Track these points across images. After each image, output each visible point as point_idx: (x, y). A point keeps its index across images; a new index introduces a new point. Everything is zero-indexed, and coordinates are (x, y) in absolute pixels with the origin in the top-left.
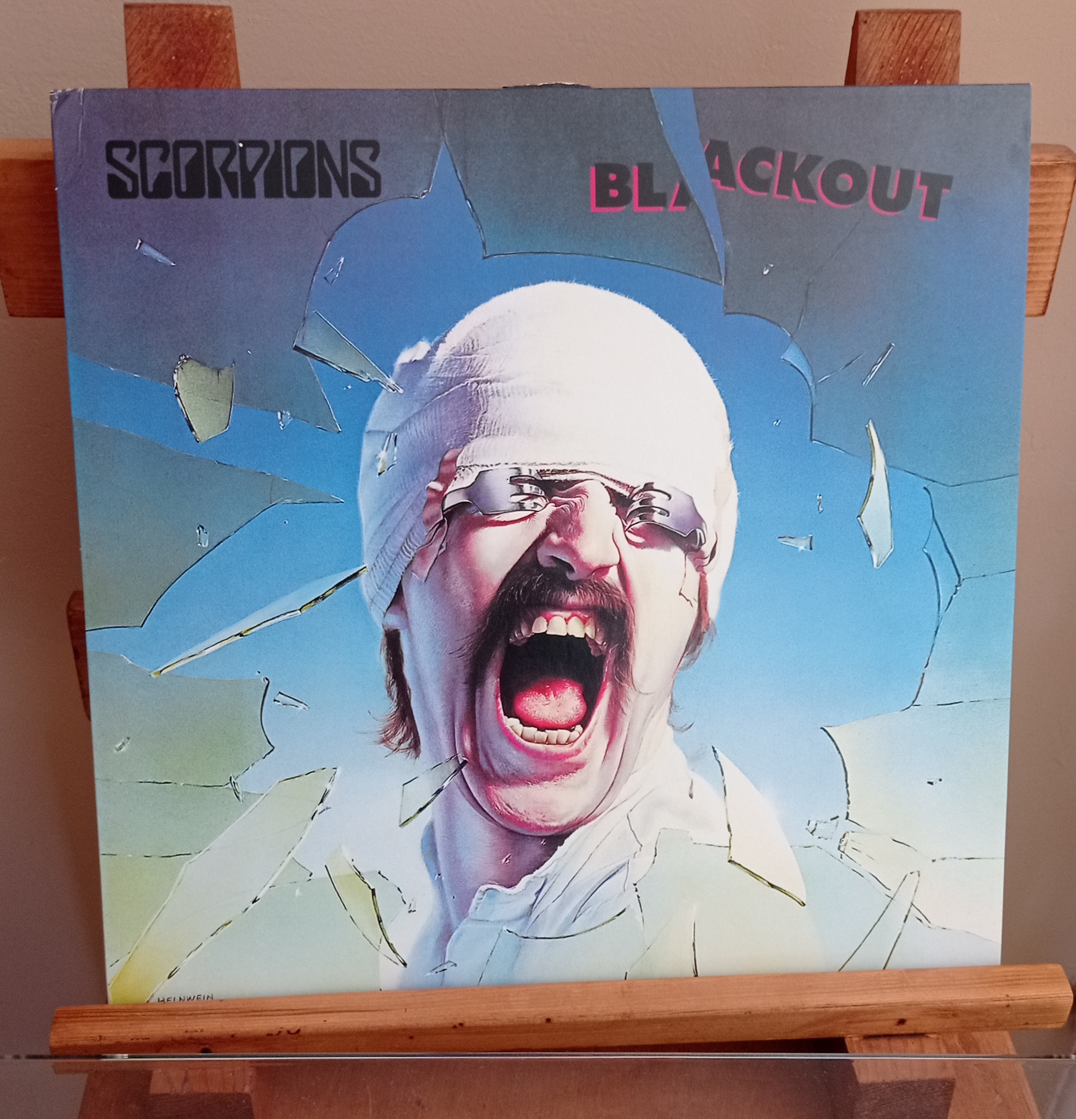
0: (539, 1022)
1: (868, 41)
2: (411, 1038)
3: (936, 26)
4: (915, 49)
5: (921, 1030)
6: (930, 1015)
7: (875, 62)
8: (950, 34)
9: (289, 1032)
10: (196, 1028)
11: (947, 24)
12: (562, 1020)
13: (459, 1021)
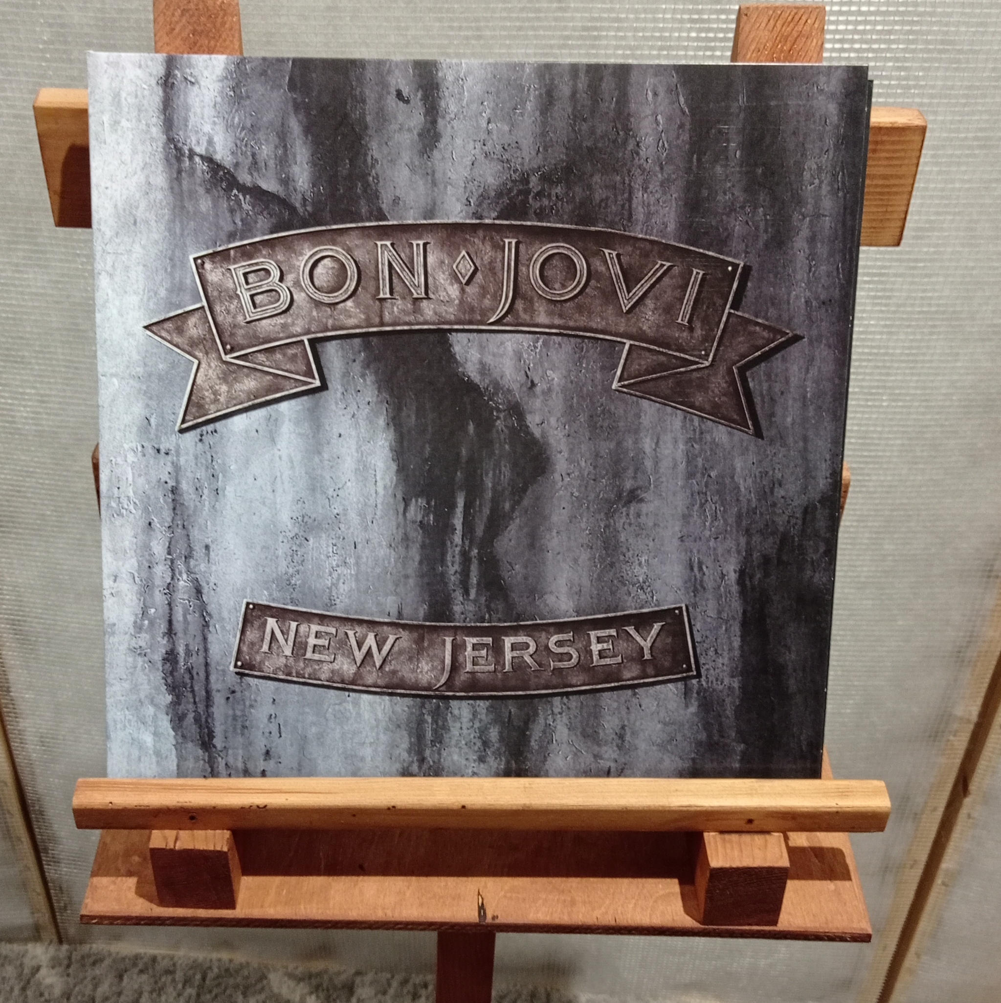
0: (455, 807)
1: (748, 30)
2: (354, 815)
3: (804, 18)
4: (787, 37)
5: (765, 828)
6: (772, 817)
7: (753, 47)
8: (816, 26)
9: (258, 807)
10: (186, 800)
11: (813, 17)
12: (474, 807)
13: (393, 804)
